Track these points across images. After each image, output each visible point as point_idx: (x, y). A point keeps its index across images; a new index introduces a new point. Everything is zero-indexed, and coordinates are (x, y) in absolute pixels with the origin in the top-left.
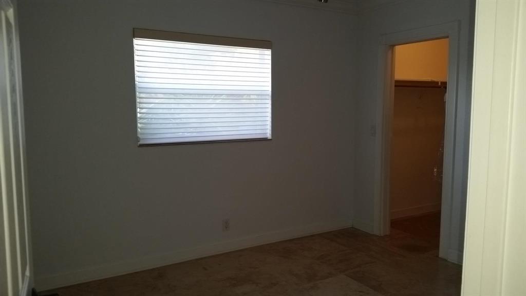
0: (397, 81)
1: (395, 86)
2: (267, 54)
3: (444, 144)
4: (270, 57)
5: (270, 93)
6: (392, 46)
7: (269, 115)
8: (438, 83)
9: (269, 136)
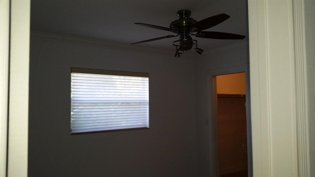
0: (218, 95)
1: (218, 97)
2: (147, 80)
3: (246, 130)
4: (148, 82)
5: (148, 101)
6: (215, 76)
7: (148, 114)
8: (241, 95)
9: (148, 126)
